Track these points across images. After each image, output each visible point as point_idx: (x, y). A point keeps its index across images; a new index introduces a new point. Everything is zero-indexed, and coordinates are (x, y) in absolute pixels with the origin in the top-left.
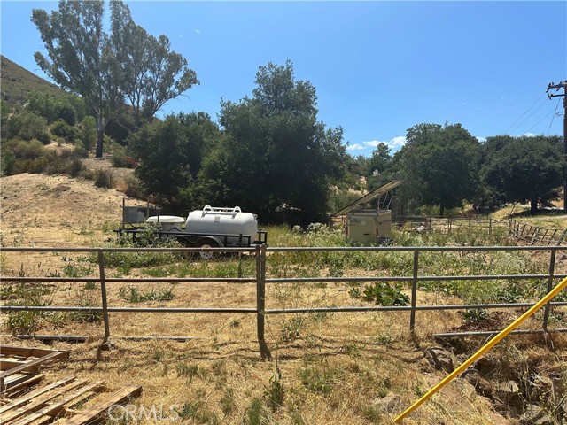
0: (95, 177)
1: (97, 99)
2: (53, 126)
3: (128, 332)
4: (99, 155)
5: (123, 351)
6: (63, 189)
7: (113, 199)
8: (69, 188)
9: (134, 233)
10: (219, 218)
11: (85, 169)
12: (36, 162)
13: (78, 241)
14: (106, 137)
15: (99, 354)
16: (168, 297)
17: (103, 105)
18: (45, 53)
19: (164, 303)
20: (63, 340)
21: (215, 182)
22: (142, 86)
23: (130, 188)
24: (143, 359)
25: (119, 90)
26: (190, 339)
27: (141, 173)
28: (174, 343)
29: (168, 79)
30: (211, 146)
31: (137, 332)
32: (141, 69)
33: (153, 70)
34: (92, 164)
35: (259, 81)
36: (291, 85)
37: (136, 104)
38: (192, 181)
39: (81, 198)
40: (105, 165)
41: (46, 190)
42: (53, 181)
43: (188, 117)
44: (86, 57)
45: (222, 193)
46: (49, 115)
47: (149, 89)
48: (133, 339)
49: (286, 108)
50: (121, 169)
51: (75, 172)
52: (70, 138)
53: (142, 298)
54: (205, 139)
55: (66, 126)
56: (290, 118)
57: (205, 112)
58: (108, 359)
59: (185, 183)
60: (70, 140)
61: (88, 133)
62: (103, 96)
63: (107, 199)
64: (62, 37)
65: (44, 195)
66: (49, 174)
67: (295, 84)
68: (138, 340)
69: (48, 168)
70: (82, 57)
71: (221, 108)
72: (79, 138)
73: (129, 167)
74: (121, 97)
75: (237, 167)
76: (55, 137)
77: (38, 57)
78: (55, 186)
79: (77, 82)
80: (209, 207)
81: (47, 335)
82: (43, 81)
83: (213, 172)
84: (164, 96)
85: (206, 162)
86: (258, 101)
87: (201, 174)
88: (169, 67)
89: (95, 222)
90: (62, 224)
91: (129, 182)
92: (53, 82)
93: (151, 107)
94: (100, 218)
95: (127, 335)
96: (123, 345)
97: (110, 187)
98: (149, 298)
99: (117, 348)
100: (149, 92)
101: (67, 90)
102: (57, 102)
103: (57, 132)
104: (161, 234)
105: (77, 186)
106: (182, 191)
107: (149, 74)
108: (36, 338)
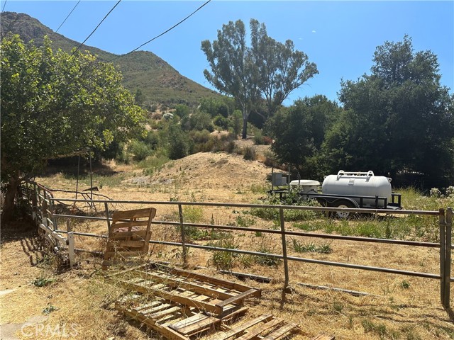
0: (243, 152)
1: (242, 97)
2: (215, 119)
3: (304, 280)
4: (244, 137)
5: (303, 297)
6: (223, 162)
7: (257, 168)
8: (227, 161)
9: (281, 194)
10: (353, 182)
11: (237, 147)
12: (206, 145)
13: (238, 199)
14: (249, 124)
15: (283, 296)
16: (327, 250)
17: (246, 101)
18: (210, 70)
19: (325, 255)
20: (252, 278)
21: (338, 151)
22: (273, 82)
23: (268, 160)
24: (323, 307)
25: (257, 88)
26: (364, 295)
27: (276, 148)
28: (348, 296)
29: (293, 73)
30: (332, 121)
31: (311, 281)
32: (273, 70)
33: (281, 68)
34: (242, 144)
35: (376, 59)
36: (409, 57)
37: (269, 96)
38: (316, 151)
39: (235, 168)
40: (249, 144)
41: (213, 163)
42: (218, 157)
43: (312, 99)
44: (235, 68)
45: (344, 160)
46: (212, 112)
47: (278, 84)
48: (309, 286)
49: (406, 78)
50: (260, 146)
51: (231, 149)
52: (225, 126)
53: (304, 248)
54: (327, 116)
55: (223, 118)
56: (410, 88)
57: (323, 95)
58: (291, 302)
59: (310, 153)
60: (226, 128)
61: (237, 121)
62: (247, 94)
63: (252, 168)
64: (220, 56)
65: (212, 167)
66: (215, 152)
67: (414, 56)
68: (314, 288)
69: (214, 148)
70: (232, 68)
71: (341, 88)
72: (231, 126)
73: (266, 144)
74: (259, 92)
75: (358, 137)
76: (216, 126)
77: (206, 73)
78: (219, 160)
79: (230, 87)
80: (343, 172)
81: (240, 272)
82: (208, 90)
83: (335, 142)
84: (290, 87)
85: (328, 135)
86: (376, 76)
87: (324, 144)
88: (294, 64)
89: (245, 185)
90: (224, 187)
91: (267, 155)
92: (214, 89)
93: (280, 97)
94: (248, 182)
95: (303, 281)
96: (301, 290)
97: (253, 159)
98: (310, 249)
99: (297, 292)
100: (278, 86)
101: (223, 94)
102: (218, 103)
103: (217, 123)
104: (302, 194)
105: (232, 159)
106: (308, 160)
107: (278, 72)
108: (233, 274)
